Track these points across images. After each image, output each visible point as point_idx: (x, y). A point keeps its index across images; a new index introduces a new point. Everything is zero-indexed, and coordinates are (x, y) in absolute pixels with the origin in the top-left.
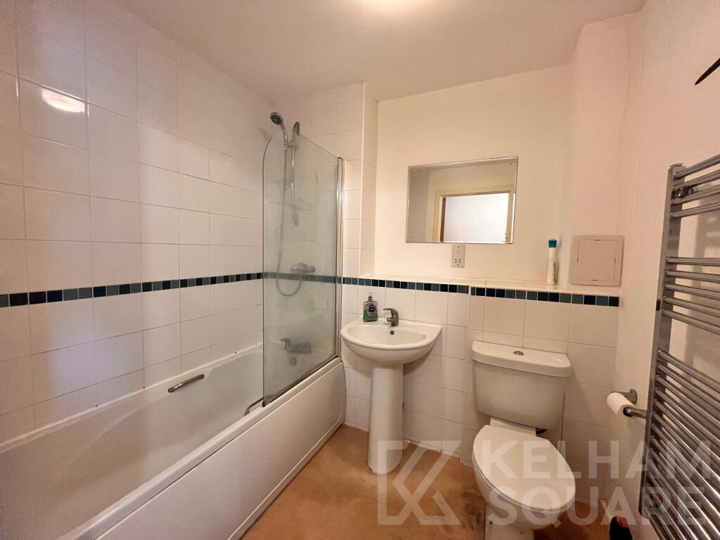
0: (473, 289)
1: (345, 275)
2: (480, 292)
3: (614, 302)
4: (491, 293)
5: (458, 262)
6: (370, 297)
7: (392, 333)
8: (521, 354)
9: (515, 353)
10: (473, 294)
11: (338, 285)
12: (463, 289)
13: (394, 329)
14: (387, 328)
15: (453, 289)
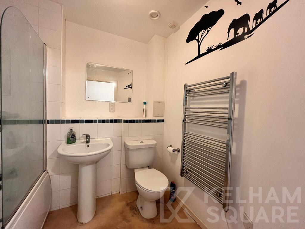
0: (124, 120)
1: (49, 118)
2: (126, 121)
3: (163, 121)
4: (131, 121)
5: (112, 110)
6: (71, 130)
7: (88, 146)
8: (143, 142)
9: (141, 142)
10: (124, 123)
11: (44, 124)
12: (120, 121)
13: (89, 144)
14: (85, 145)
15: (115, 121)
